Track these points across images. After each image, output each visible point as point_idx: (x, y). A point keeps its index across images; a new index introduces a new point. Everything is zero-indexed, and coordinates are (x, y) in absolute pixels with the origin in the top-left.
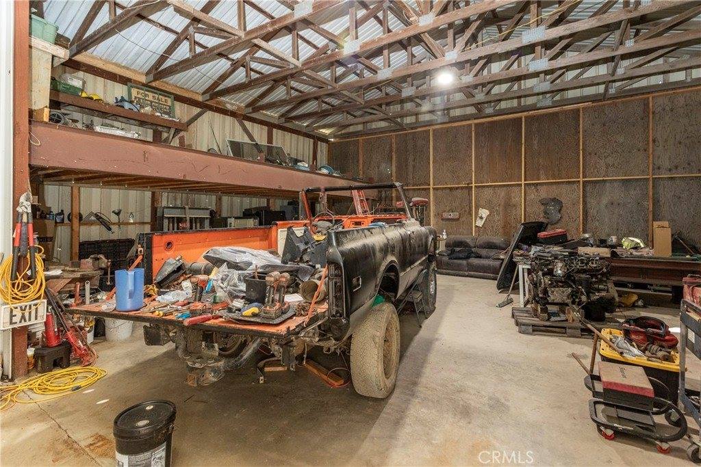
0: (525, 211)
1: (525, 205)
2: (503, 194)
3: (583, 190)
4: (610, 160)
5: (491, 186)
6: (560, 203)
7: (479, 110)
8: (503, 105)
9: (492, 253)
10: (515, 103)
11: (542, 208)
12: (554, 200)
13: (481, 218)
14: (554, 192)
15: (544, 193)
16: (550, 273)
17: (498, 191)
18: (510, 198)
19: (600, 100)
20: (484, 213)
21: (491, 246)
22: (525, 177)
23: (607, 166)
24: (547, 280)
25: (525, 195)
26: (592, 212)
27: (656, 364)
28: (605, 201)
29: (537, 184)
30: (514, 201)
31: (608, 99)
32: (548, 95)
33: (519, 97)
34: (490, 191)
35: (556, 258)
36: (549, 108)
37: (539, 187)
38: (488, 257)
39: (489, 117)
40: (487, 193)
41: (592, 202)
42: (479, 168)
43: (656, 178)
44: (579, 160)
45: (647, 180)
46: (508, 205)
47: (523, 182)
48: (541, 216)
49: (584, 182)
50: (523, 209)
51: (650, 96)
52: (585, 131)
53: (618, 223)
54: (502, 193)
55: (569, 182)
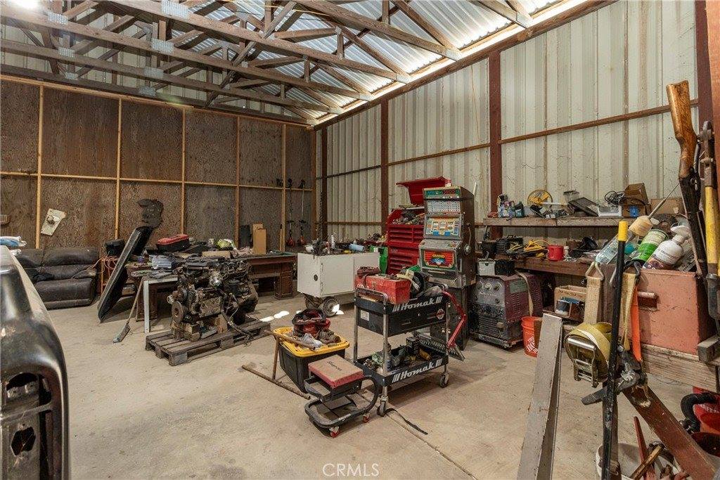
0: (119, 213)
1: (120, 206)
2: (88, 191)
3: (185, 193)
4: (208, 166)
5: (70, 179)
6: (161, 205)
7: (56, 70)
8: (92, 75)
9: (71, 270)
10: (108, 78)
11: (141, 210)
12: (154, 202)
13: (52, 223)
14: (154, 193)
15: (143, 193)
16: (204, 284)
17: (81, 186)
18: (98, 197)
19: (201, 107)
20: (57, 216)
21: (68, 261)
22: (121, 173)
23: (206, 171)
24: (199, 293)
25: (120, 194)
26: (192, 215)
27: (334, 347)
28: (203, 204)
29: (136, 182)
30: (105, 200)
31: (209, 109)
32: (154, 84)
33: (114, 72)
34: (69, 185)
35: (210, 267)
36: (152, 99)
37: (137, 186)
38: (64, 278)
39: (71, 85)
40: (63, 189)
41: (192, 205)
42: (49, 153)
43: (242, 187)
44: (181, 162)
45: (235, 188)
46: (95, 206)
47: (118, 179)
48: (139, 219)
49: (185, 184)
50: (117, 212)
51: (239, 116)
52: (186, 134)
53: (213, 227)
54: (88, 189)
55: (170, 184)
